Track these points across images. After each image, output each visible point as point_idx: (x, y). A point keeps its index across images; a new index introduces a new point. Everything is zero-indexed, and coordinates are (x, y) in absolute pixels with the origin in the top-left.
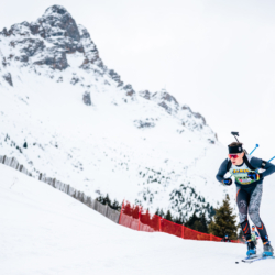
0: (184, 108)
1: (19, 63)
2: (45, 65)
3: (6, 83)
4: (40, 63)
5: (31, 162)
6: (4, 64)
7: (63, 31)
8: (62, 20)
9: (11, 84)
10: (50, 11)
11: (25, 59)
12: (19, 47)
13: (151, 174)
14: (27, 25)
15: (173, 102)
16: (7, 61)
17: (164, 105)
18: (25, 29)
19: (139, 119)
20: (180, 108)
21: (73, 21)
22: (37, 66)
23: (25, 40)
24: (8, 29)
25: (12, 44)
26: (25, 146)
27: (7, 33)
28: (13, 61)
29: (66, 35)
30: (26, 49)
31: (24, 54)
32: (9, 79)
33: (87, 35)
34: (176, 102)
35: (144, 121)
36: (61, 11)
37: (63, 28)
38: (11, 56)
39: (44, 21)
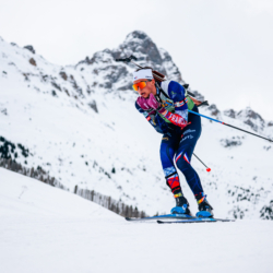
0: (270, 124)
1: (104, 90)
2: (129, 91)
3: (92, 111)
4: (123, 89)
5: (120, 187)
6: (89, 92)
7: (145, 56)
8: (143, 45)
9: (96, 111)
10: (131, 37)
11: (109, 86)
12: (103, 74)
13: (240, 192)
14: (109, 52)
15: (258, 119)
16: (91, 89)
17: (249, 123)
18: (107, 56)
19: (224, 137)
20: (266, 125)
21: (154, 45)
22: (121, 92)
23: (108, 67)
24: (91, 57)
25: (96, 72)
26: (114, 171)
27: (89, 61)
28: (97, 89)
29: (147, 59)
30: (109, 76)
31: (108, 80)
32: (94, 106)
33: (168, 58)
34: (262, 120)
35: (231, 140)
36: (142, 36)
37: (144, 53)
38: (95, 84)
39: (126, 47)
